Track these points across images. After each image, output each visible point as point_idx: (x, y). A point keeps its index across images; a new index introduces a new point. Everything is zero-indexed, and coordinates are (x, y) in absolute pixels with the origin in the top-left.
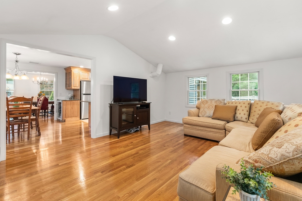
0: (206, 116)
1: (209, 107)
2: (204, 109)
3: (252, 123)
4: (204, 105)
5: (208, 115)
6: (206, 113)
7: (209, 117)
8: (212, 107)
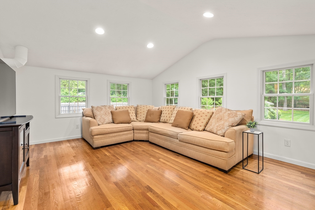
0: (105, 122)
1: (106, 114)
2: (101, 116)
3: (140, 121)
4: (100, 112)
5: (107, 121)
6: (104, 120)
7: (109, 123)
8: (109, 113)
